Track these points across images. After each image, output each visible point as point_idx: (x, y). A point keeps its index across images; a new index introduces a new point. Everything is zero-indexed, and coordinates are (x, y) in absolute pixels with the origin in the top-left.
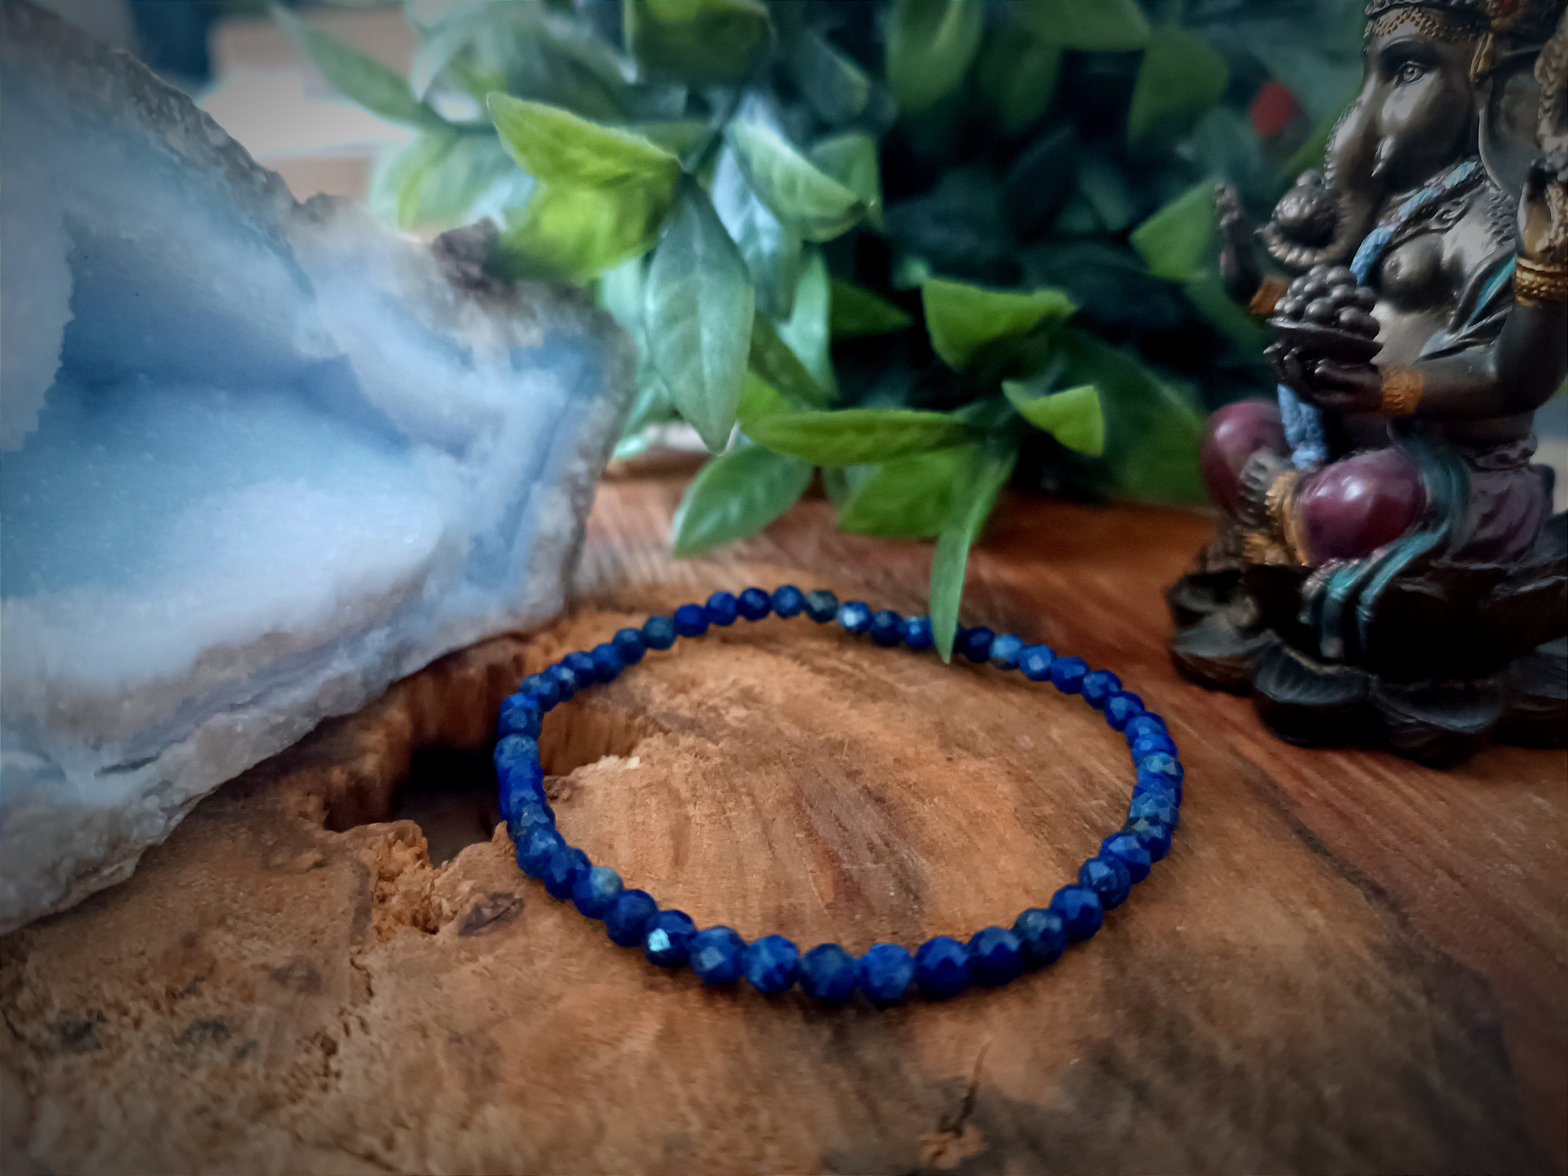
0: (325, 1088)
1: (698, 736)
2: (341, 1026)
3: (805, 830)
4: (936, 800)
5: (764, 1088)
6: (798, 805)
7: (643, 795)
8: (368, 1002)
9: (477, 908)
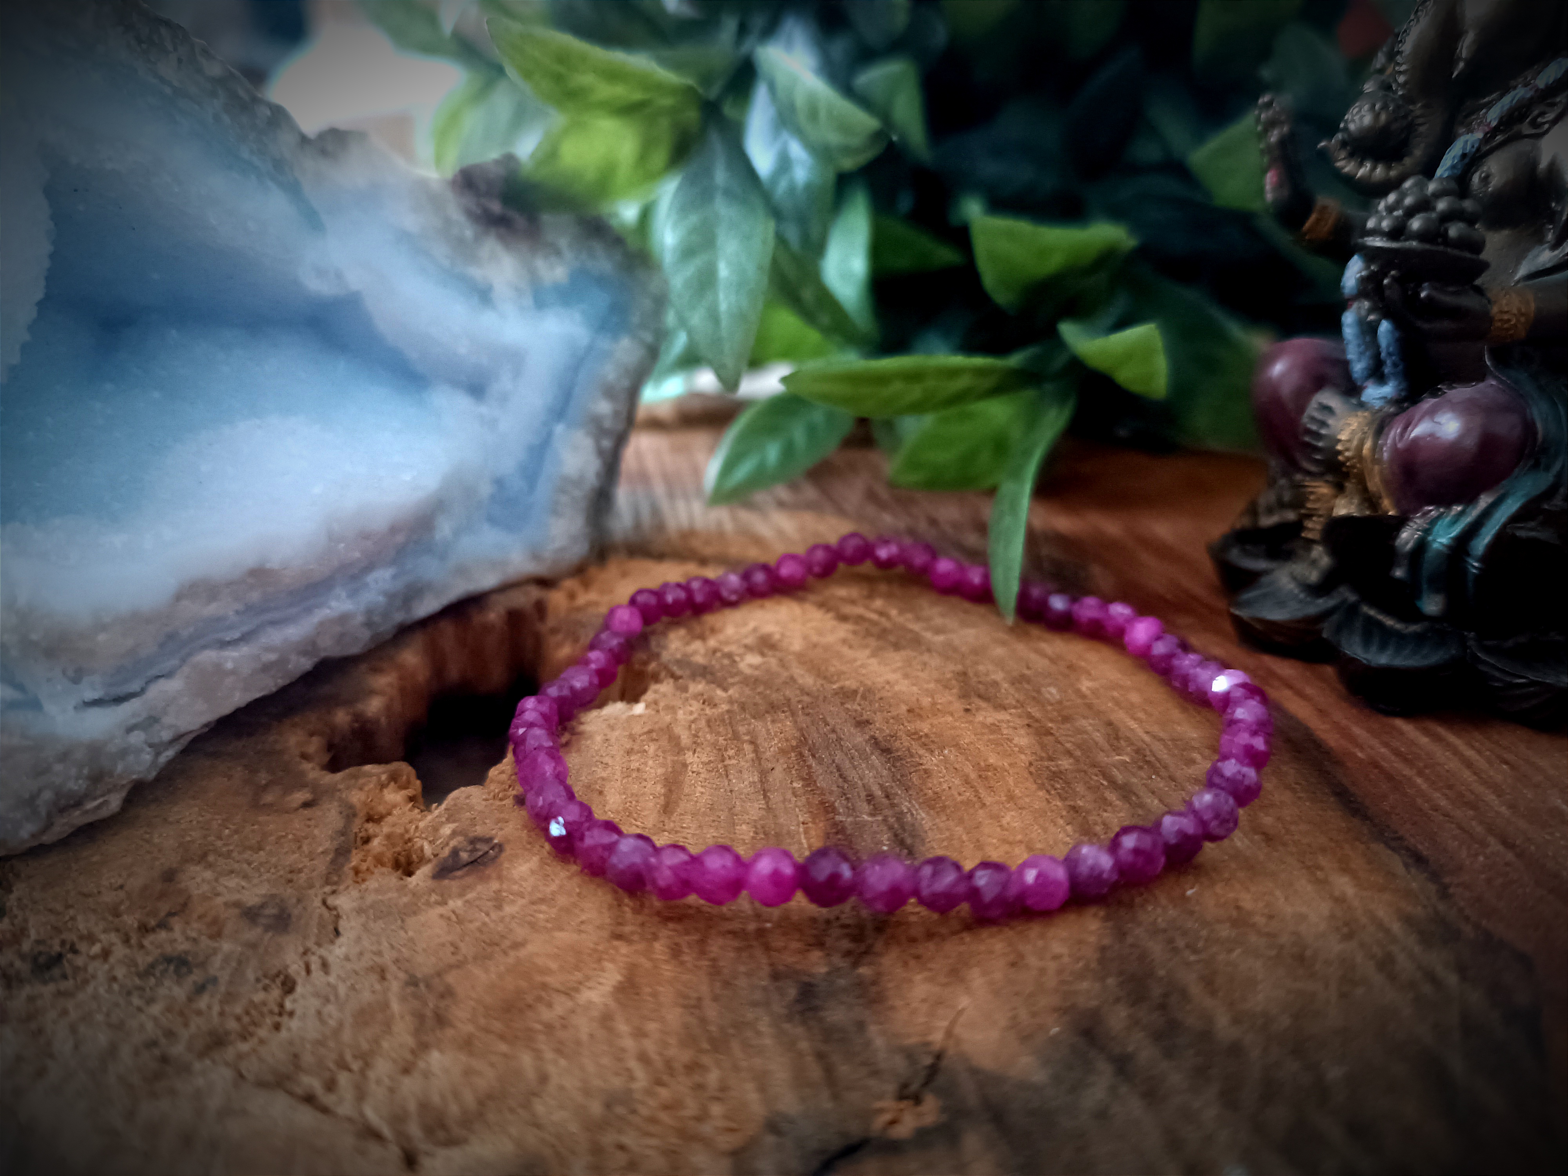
0: (277, 1027)
1: (709, 682)
2: (303, 966)
3: (803, 779)
4: (946, 752)
5: (719, 1045)
6: (801, 755)
7: (642, 741)
8: (332, 942)
9: (455, 852)
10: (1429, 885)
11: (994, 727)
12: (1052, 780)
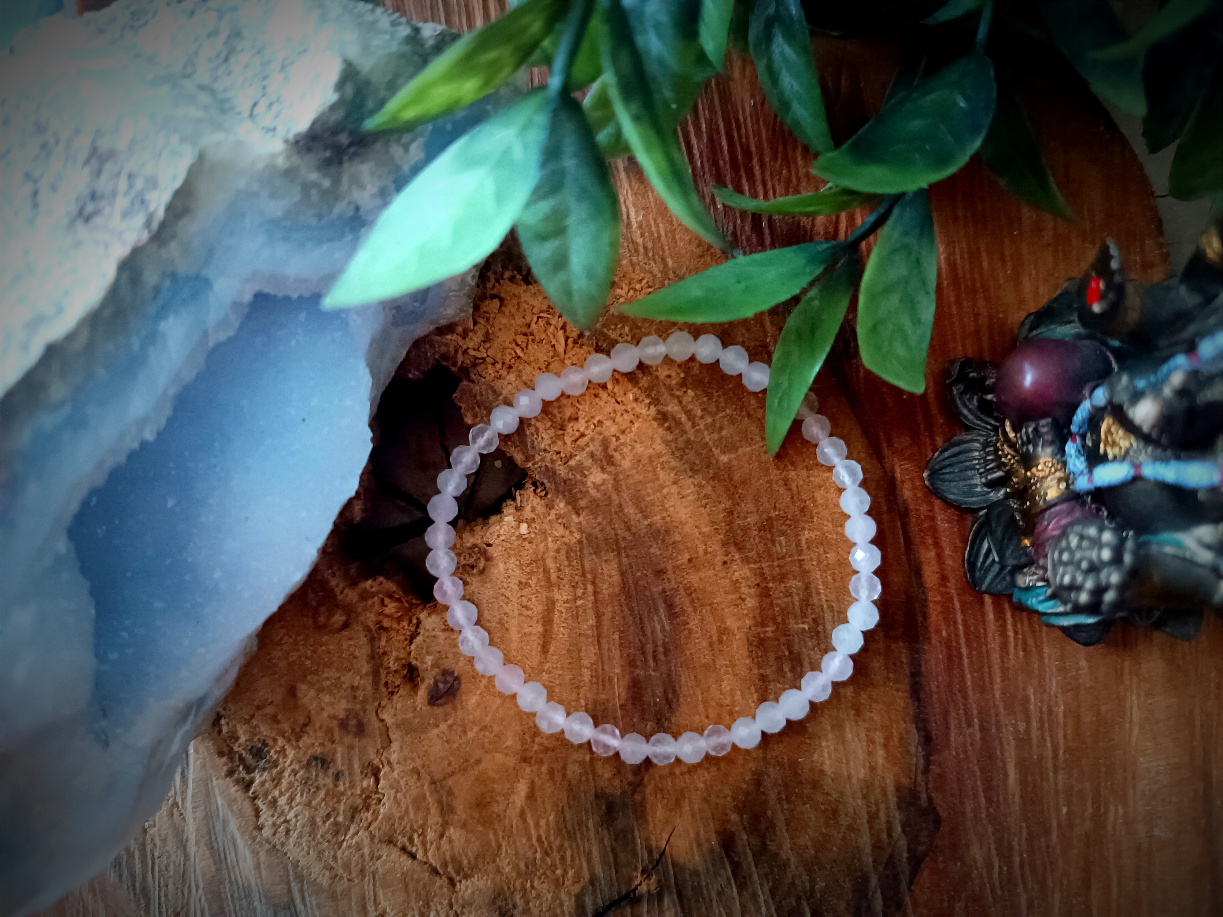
1: (567, 502)
2: (379, 761)
8: (389, 747)
9: (436, 682)
10: (922, 761)
11: (738, 585)
12: (758, 647)
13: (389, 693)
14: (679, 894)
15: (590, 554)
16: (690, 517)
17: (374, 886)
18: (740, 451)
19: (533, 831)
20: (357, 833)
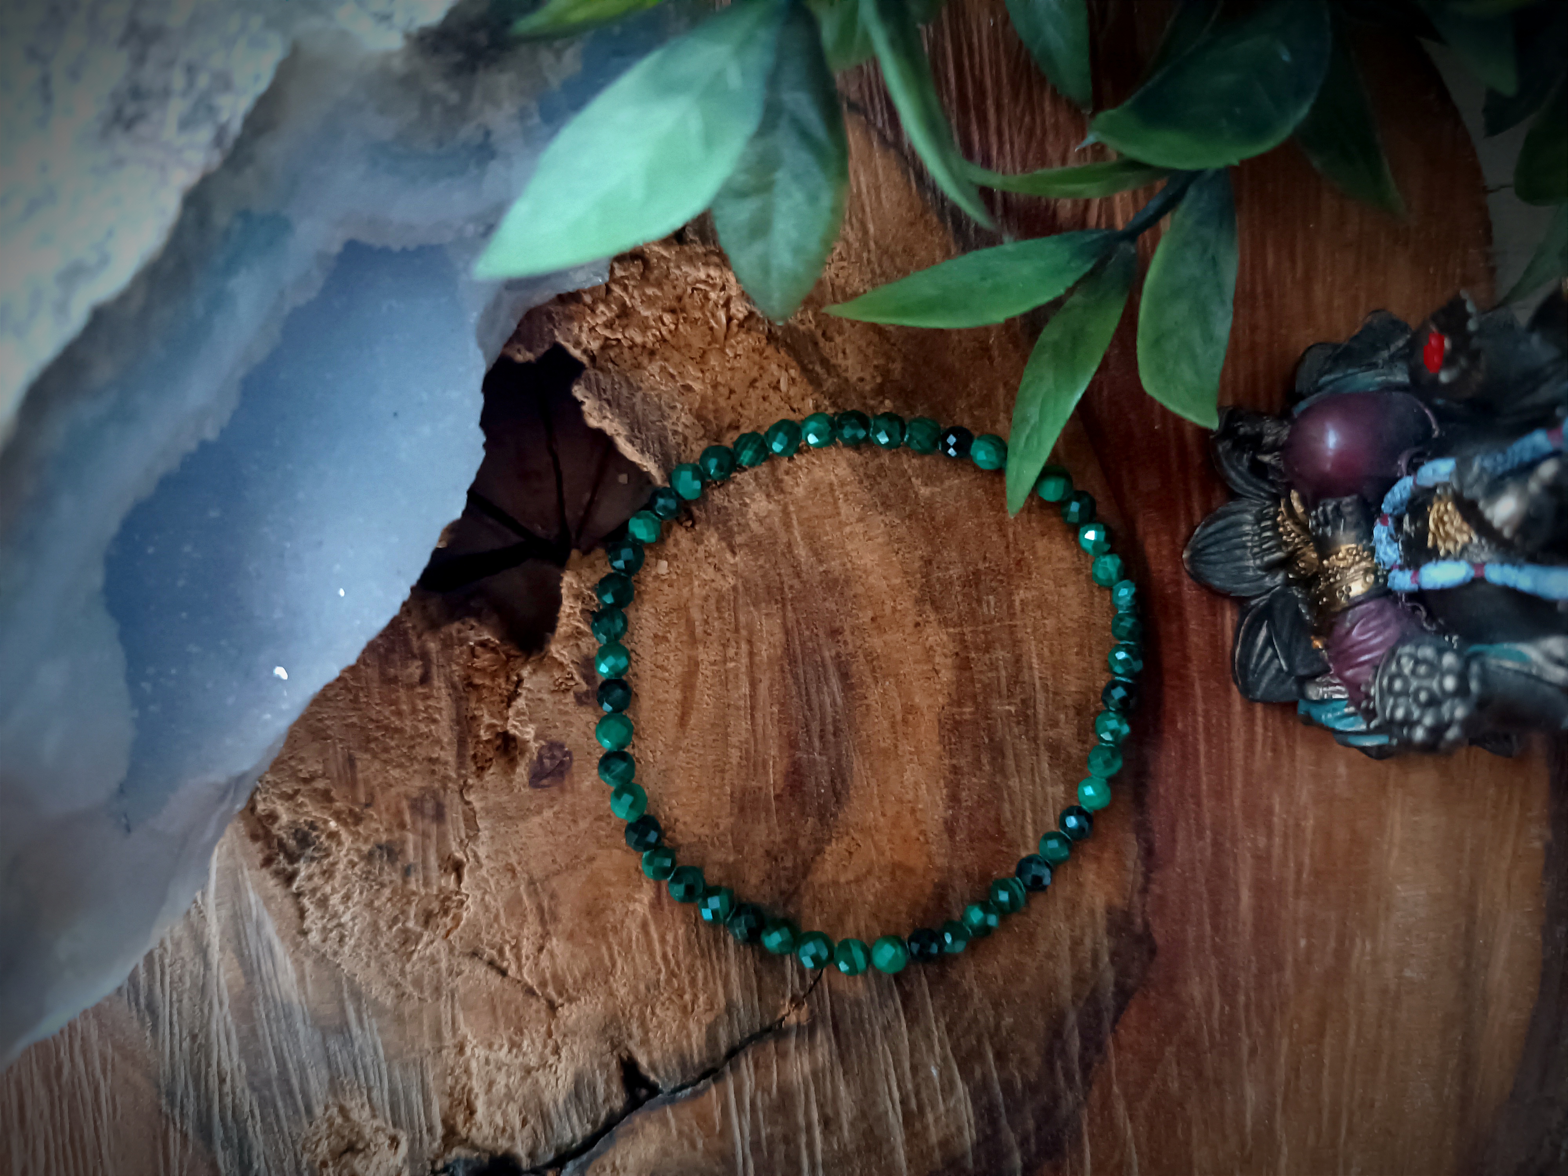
8: (477, 837)
9: (540, 757)
10: (1140, 879)
11: (931, 653)
12: (952, 731)
13: (478, 768)
14: (835, 1027)
15: (748, 604)
16: (878, 565)
17: (453, 1007)
18: (947, 483)
19: (657, 946)
20: (432, 942)
